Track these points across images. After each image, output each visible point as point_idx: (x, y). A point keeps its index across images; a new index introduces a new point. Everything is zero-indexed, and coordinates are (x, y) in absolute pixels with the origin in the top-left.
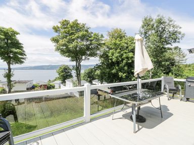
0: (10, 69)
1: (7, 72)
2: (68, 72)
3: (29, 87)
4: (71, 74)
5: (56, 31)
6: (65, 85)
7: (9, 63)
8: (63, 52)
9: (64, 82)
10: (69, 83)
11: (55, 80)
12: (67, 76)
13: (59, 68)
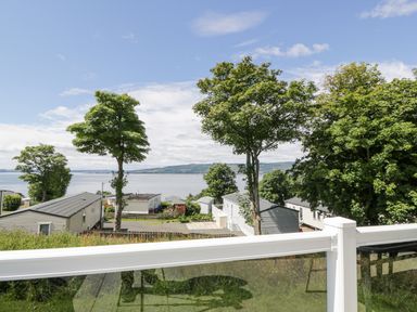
0: (121, 172)
1: (117, 176)
2: (228, 179)
3: (153, 207)
4: (233, 183)
5: (205, 90)
6: (221, 208)
7: (120, 161)
8: (219, 134)
9: (218, 200)
10: (230, 203)
11: (201, 195)
12: (225, 187)
13: (209, 170)
